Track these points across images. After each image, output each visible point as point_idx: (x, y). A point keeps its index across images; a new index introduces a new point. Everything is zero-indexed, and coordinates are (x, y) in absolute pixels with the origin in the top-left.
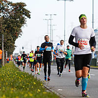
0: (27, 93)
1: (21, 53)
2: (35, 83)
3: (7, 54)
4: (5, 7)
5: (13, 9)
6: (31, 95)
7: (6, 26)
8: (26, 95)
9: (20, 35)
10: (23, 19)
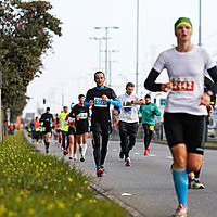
0: (54, 201)
1: (39, 111)
2: (70, 180)
3: (8, 114)
4: (6, 11)
5: (22, 14)
6: (61, 205)
7: (7, 51)
8: (51, 206)
9: (38, 73)
10: (45, 37)
